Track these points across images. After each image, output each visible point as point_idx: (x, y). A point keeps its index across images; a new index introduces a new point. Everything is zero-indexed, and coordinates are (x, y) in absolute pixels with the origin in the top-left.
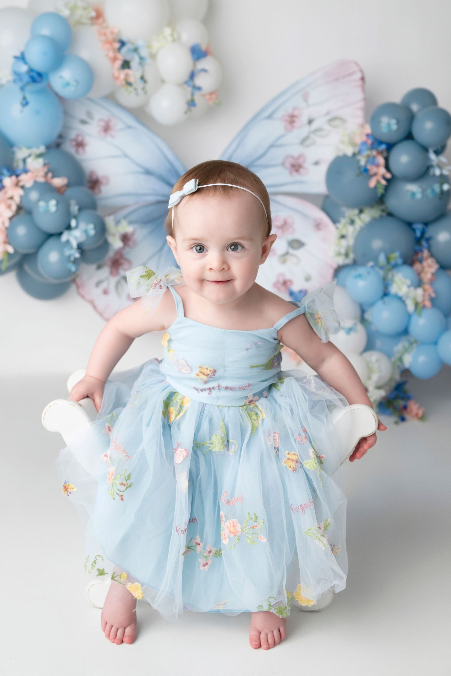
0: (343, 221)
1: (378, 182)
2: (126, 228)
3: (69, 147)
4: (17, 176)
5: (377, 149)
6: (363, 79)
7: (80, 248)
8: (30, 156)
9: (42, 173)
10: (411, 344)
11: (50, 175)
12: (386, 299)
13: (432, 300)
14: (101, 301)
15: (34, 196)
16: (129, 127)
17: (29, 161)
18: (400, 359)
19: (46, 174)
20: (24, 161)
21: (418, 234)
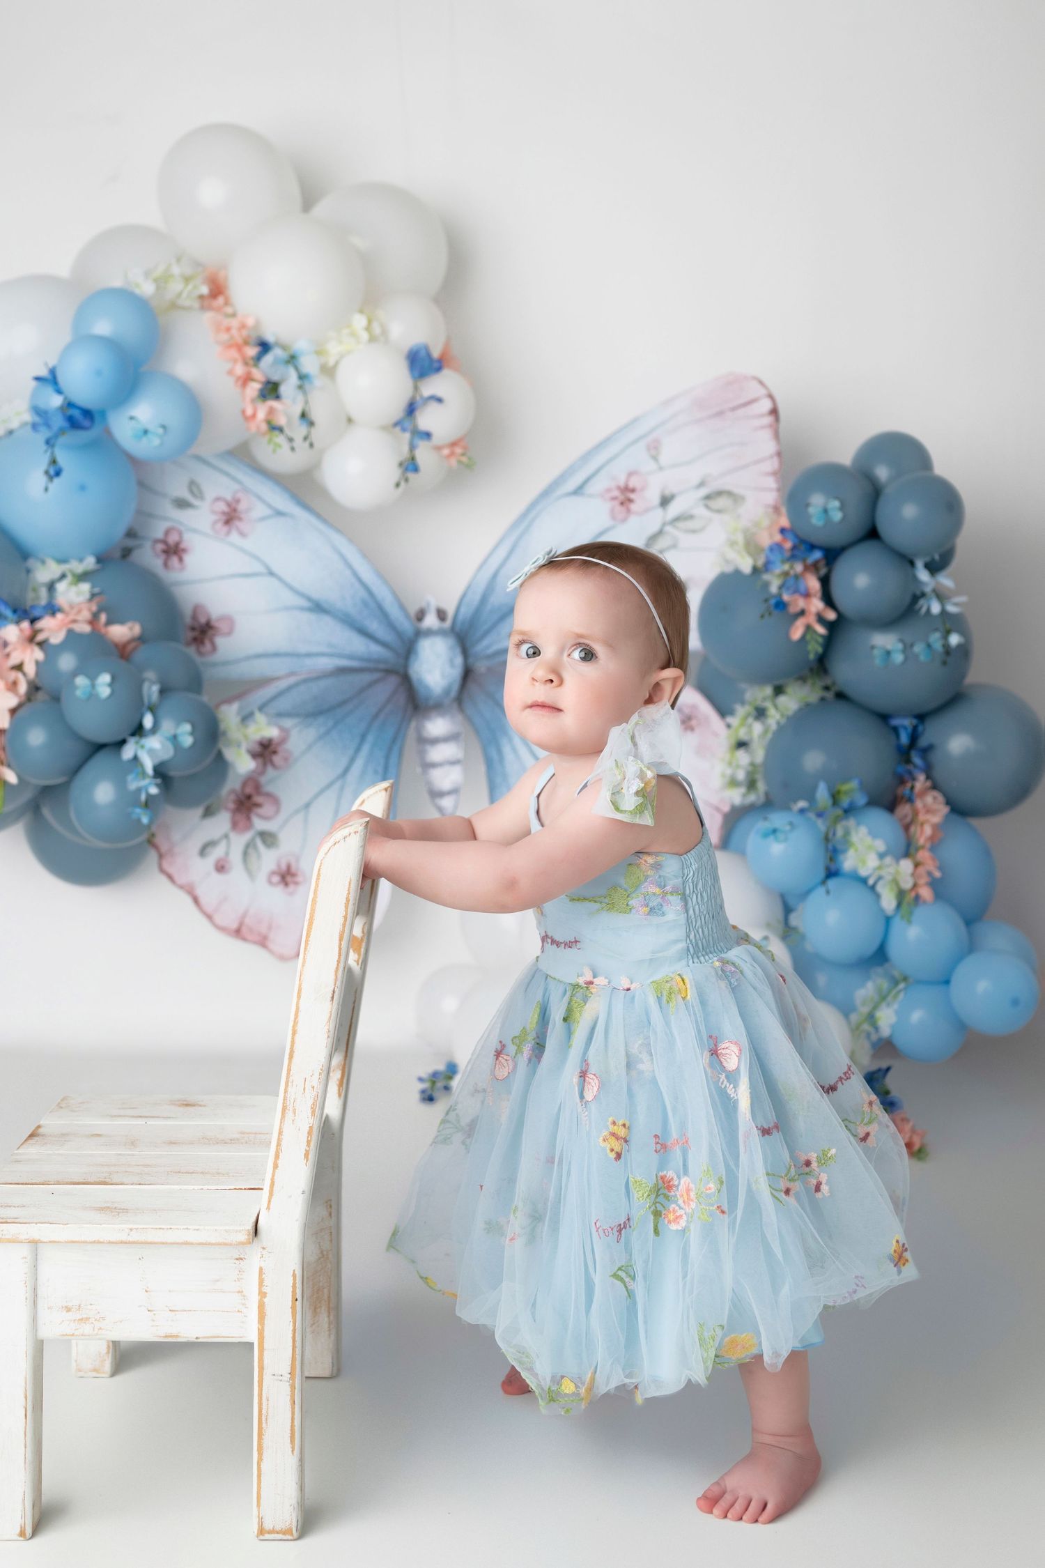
0: (741, 711)
1: (808, 628)
2: (264, 729)
3: (149, 557)
4: (33, 621)
5: (804, 560)
6: (774, 412)
7: (160, 772)
8: (63, 576)
9: (86, 615)
10: (895, 982)
11: (103, 618)
12: (832, 883)
13: (934, 884)
14: (211, 886)
15: (67, 662)
16: (279, 513)
17: (61, 587)
18: (871, 1018)
19: (95, 616)
20: (51, 587)
21: (904, 739)
